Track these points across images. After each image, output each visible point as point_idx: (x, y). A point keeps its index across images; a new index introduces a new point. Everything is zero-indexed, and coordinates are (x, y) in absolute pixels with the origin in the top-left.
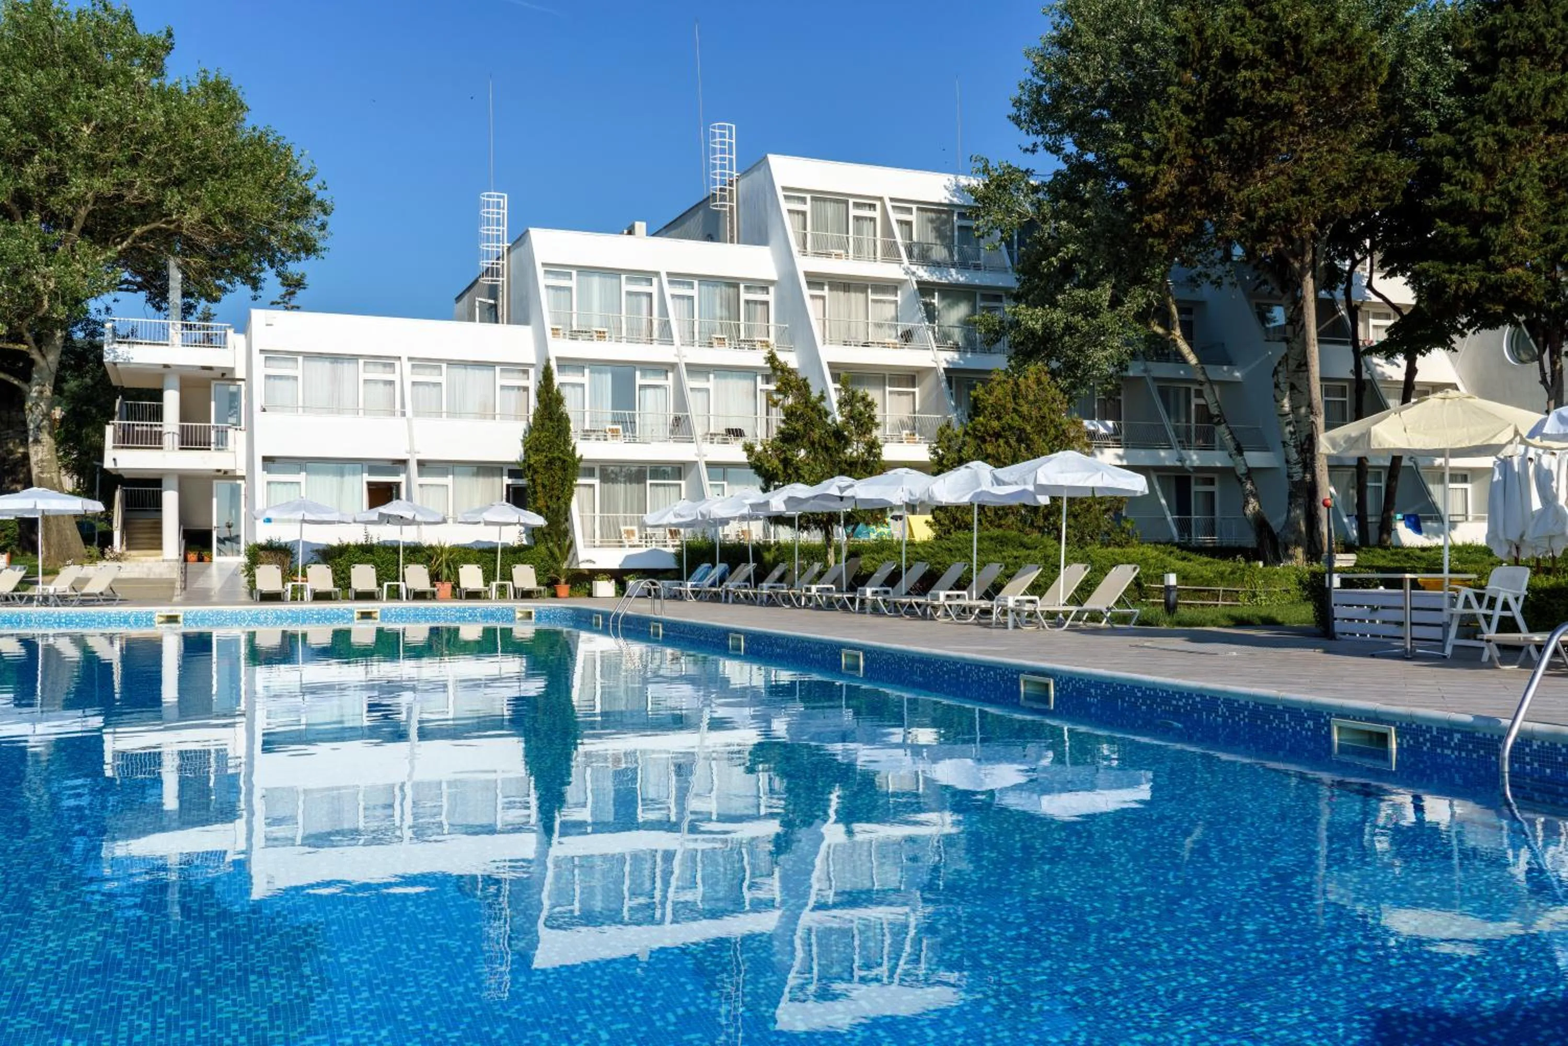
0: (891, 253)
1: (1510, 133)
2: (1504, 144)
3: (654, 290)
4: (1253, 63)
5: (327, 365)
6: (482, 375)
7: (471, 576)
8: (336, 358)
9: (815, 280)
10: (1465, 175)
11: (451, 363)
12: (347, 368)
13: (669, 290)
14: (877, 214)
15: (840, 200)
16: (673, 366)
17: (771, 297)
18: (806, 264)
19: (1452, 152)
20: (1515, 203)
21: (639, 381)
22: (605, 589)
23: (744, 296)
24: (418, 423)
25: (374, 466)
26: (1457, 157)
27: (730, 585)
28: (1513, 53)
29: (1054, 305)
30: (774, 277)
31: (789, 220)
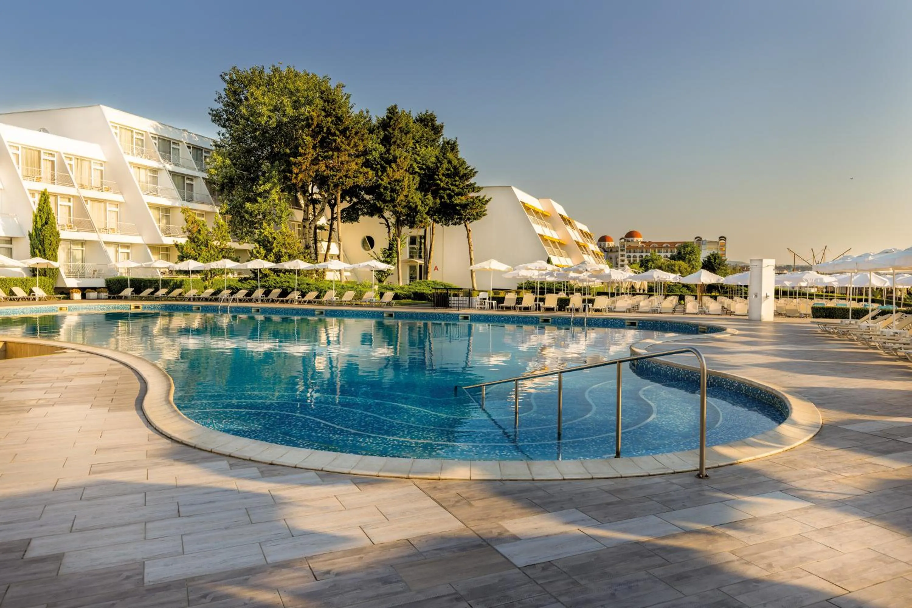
3: (55, 159)
9: (131, 165)
14: (144, 138)
15: (130, 130)
17: (104, 168)
21: (59, 202)
23: (93, 166)
31: (114, 135)
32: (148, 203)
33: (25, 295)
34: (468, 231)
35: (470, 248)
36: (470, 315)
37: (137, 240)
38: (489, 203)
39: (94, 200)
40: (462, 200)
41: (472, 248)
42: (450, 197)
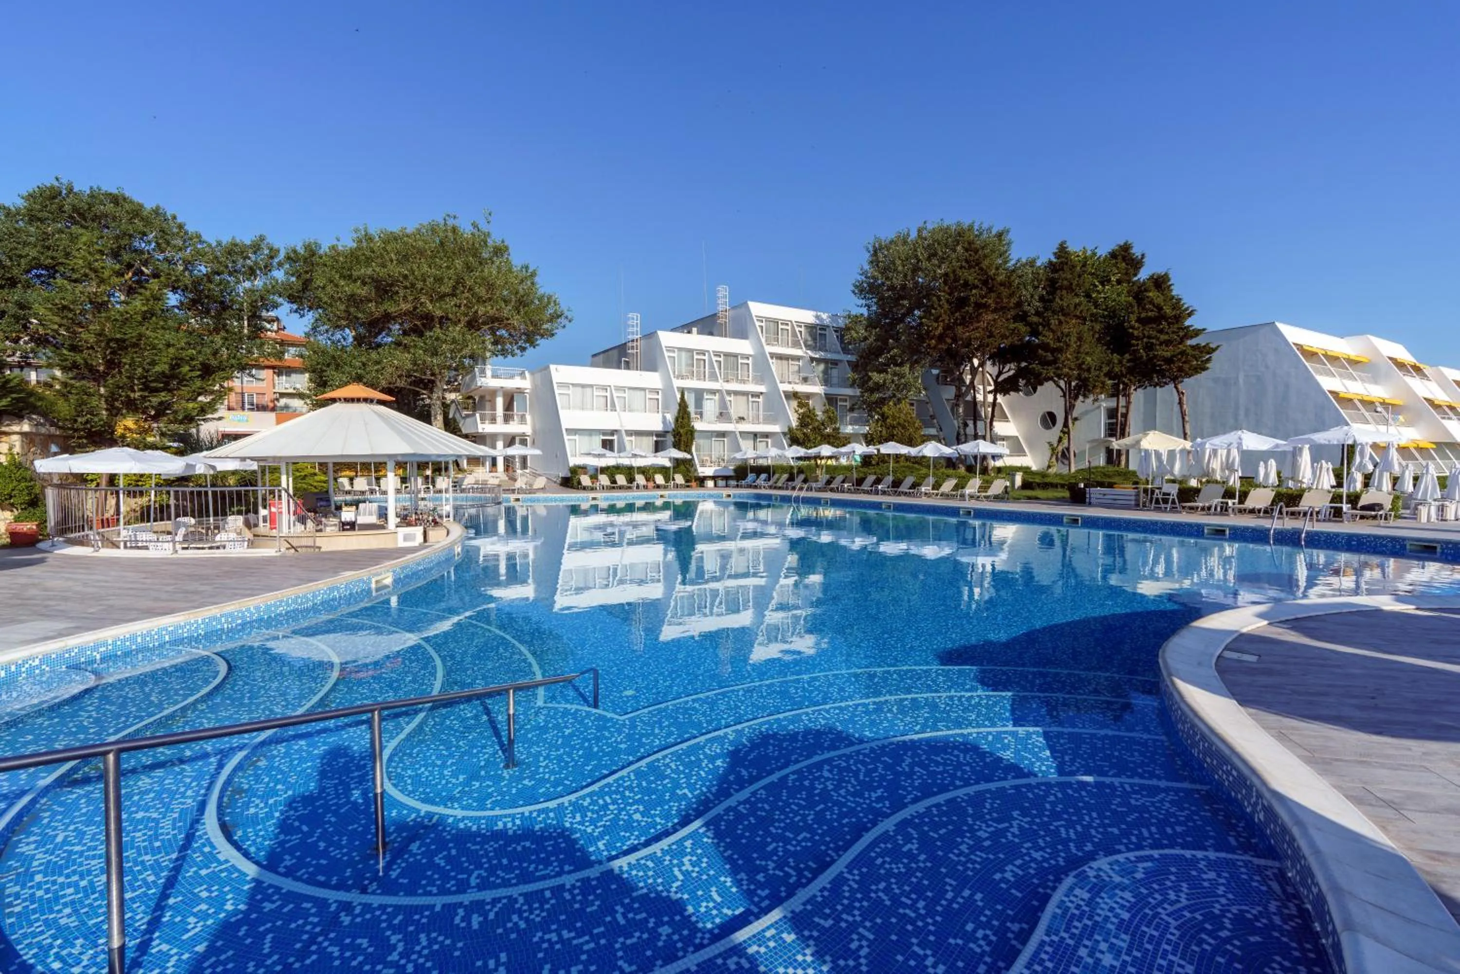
0: (796, 344)
1: (1062, 318)
2: (1060, 323)
3: (706, 358)
4: (976, 287)
5: (579, 389)
6: (640, 394)
7: (659, 479)
8: (583, 386)
9: (772, 355)
10: (1047, 334)
11: (630, 388)
12: (588, 390)
13: (714, 359)
14: (789, 328)
15: (776, 322)
16: (718, 391)
17: (750, 362)
18: (769, 349)
19: (1041, 324)
20: (1068, 345)
21: (706, 397)
22: (710, 484)
23: (740, 361)
24: (622, 414)
25: (604, 432)
26: (1044, 326)
27: (758, 481)
28: (1061, 288)
29: (887, 373)
30: (752, 353)
31: (759, 330)
32: (784, 392)
33: (683, 482)
34: (1180, 394)
35: (1183, 418)
36: (1081, 516)
37: (776, 428)
38: (1217, 352)
39: (736, 393)
40: (1166, 352)
41: (1187, 418)
42: (1149, 347)
